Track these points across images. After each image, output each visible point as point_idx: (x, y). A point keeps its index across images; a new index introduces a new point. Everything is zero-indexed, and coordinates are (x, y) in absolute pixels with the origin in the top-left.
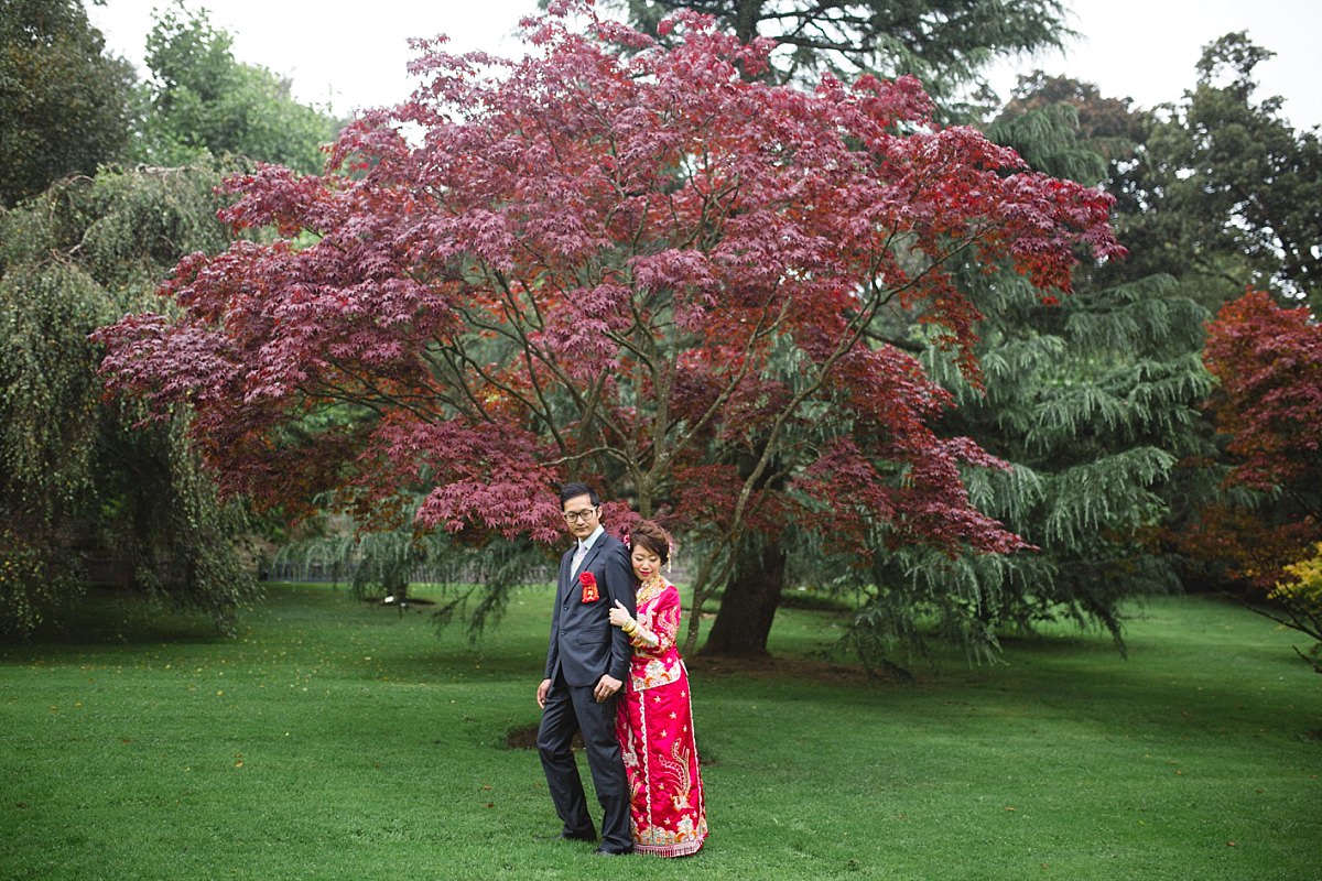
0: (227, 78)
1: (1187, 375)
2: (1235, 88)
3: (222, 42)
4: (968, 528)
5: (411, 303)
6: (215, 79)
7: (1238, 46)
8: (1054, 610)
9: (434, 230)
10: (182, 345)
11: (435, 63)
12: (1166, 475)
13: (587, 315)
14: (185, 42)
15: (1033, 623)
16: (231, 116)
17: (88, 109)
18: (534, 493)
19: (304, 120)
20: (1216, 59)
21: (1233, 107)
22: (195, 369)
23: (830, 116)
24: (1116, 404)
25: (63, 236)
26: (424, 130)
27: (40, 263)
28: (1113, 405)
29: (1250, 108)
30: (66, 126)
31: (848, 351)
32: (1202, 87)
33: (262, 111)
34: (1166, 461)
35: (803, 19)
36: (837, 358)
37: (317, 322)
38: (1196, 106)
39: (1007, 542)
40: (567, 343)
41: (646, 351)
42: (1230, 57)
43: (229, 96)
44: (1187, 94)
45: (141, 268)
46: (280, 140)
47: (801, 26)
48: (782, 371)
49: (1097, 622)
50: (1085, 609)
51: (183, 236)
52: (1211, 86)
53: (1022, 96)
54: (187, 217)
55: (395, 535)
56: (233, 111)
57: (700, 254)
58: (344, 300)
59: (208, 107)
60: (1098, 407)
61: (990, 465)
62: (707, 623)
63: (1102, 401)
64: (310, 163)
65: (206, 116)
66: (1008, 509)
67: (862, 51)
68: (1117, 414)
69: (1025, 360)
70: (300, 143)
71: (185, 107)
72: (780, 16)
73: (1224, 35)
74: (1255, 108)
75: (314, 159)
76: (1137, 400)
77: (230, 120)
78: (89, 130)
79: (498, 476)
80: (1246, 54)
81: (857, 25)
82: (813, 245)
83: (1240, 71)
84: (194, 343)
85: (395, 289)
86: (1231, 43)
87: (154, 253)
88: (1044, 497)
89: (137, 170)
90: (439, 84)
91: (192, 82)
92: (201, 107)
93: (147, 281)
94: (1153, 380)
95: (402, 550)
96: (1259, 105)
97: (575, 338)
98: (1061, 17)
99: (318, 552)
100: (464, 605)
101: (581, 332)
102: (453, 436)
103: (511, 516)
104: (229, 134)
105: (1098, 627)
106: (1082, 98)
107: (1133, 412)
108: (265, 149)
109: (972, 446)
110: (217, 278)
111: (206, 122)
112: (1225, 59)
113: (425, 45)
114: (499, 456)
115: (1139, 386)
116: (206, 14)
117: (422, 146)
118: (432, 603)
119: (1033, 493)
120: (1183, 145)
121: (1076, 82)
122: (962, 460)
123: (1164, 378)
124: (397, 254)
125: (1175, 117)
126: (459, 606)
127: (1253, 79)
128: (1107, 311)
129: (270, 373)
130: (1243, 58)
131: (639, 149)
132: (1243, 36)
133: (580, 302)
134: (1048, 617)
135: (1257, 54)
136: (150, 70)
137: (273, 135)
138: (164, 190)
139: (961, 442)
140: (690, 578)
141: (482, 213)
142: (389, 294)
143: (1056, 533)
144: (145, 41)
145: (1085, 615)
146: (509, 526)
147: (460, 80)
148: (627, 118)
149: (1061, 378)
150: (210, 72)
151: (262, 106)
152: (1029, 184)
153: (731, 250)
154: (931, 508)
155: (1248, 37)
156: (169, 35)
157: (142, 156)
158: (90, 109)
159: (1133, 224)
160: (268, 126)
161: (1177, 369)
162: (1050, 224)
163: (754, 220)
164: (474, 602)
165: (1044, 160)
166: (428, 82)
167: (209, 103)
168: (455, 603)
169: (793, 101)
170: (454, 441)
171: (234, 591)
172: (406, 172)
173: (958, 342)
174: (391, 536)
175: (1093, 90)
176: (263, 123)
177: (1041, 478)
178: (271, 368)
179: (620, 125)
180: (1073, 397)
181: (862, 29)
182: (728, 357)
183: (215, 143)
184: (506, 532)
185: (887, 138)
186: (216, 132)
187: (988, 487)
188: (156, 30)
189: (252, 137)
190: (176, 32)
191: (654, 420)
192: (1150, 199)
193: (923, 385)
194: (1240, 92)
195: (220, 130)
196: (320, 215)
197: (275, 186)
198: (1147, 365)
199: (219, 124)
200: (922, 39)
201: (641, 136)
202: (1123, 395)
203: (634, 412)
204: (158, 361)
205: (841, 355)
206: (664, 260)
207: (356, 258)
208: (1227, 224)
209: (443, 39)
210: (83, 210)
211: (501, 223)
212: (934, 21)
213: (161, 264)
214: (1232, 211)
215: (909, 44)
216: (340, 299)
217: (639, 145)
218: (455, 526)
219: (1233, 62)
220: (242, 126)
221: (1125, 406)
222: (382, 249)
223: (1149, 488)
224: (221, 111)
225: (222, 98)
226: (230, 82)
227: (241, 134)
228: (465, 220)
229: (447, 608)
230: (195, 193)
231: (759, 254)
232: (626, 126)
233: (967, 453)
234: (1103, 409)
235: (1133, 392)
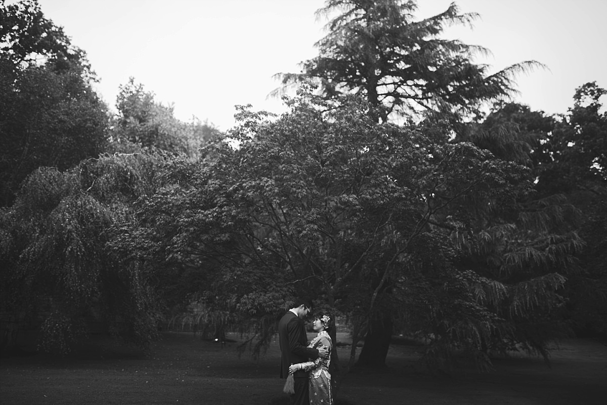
0: (150, 113)
1: (572, 241)
2: (592, 106)
3: (148, 97)
4: (472, 311)
5: (233, 217)
6: (145, 114)
7: (592, 88)
8: (517, 346)
9: (245, 186)
10: (138, 236)
11: (246, 116)
12: (563, 286)
13: (309, 222)
14: (133, 99)
15: (507, 352)
16: (152, 129)
17: (92, 127)
18: (285, 297)
19: (182, 130)
20: (582, 94)
21: (591, 115)
22: (143, 246)
23: (409, 136)
24: (540, 254)
25: (84, 184)
26: (239, 142)
27: (75, 196)
28: (538, 254)
29: (599, 115)
30: (83, 135)
31: (419, 233)
32: (577, 107)
33: (165, 128)
34: (563, 279)
35: (396, 86)
36: (414, 236)
37: (195, 225)
38: (574, 115)
39: (491, 317)
40: (301, 234)
41: (331, 234)
42: (589, 93)
43: (151, 120)
44: (570, 109)
45: (116, 197)
46: (172, 139)
47: (396, 89)
48: (391, 240)
49: (536, 351)
50: (531, 345)
51: (134, 183)
52: (581, 106)
53: (495, 111)
54: (137, 175)
55: (221, 312)
56: (152, 127)
57: (355, 196)
58: (206, 216)
59: (142, 125)
60: (532, 255)
61: (482, 282)
62: (359, 351)
63: (533, 253)
64: (185, 148)
65: (141, 129)
66: (492, 301)
67: (423, 99)
68: (540, 258)
69: (498, 234)
70: (180, 140)
71: (132, 126)
72: (386, 85)
73: (585, 84)
74: (601, 115)
75: (186, 147)
76: (549, 252)
77: (151, 131)
78: (92, 136)
79: (269, 290)
80: (596, 92)
81: (420, 88)
82: (402, 190)
83: (594, 99)
84: (142, 234)
85: (227, 211)
86: (589, 87)
87: (122, 190)
88: (508, 296)
89: (115, 155)
90: (247, 125)
91: (135, 115)
92: (139, 125)
93: (119, 202)
94: (556, 243)
95: (224, 319)
96: (603, 114)
97: (304, 232)
98: (509, 84)
99: (186, 319)
100: (251, 343)
101: (307, 230)
102: (251, 272)
103: (276, 307)
104: (150, 137)
105: (537, 354)
106: (523, 112)
107: (547, 257)
108: (166, 143)
109: (474, 274)
110: (152, 206)
111: (141, 131)
112: (586, 94)
113: (242, 108)
114: (270, 281)
115: (550, 246)
116: (142, 87)
117: (238, 148)
118: (236, 342)
119: (503, 294)
120: (569, 132)
121: (519, 105)
122: (469, 281)
123: (561, 242)
124: (229, 196)
125: (564, 120)
126: (248, 343)
127: (600, 103)
128: (535, 211)
129: (176, 248)
130: (595, 93)
131: (332, 153)
132: (594, 84)
133: (305, 217)
134: (515, 349)
135: (601, 92)
136: (118, 110)
137: (169, 137)
138: (126, 164)
139: (469, 272)
140: (350, 331)
141: (265, 179)
142: (225, 213)
143: (515, 311)
144: (116, 98)
145: (531, 348)
146: (275, 311)
147: (255, 122)
148: (325, 139)
149: (516, 239)
150: (143, 111)
151: (164, 124)
152: (494, 164)
153: (367, 193)
154: (456, 302)
155: (596, 84)
156: (126, 96)
157: (113, 147)
158: (93, 127)
159: (548, 167)
160: (167, 133)
161: (567, 238)
162: (504, 181)
163: (378, 181)
164: (255, 342)
165: (504, 146)
166: (243, 123)
167: (142, 124)
168: (247, 342)
169: (393, 129)
170: (252, 274)
171: (149, 337)
172: (232, 161)
173: (466, 230)
174: (219, 313)
175: (527, 108)
176: (165, 132)
177: (506, 287)
178: (176, 246)
179: (323, 142)
180: (520, 250)
181: (422, 89)
182: (367, 235)
183: (144, 140)
184: (274, 313)
185: (433, 145)
186: (145, 136)
187: (483, 292)
188: (121, 93)
189: (160, 138)
190: (129, 95)
191: (335, 263)
192: (555, 156)
193: (452, 247)
194: (594, 108)
195: (147, 135)
196: (196, 179)
197: (178, 167)
198: (553, 236)
199: (147, 133)
200: (448, 93)
201: (332, 147)
202: (543, 249)
203: (326, 259)
204: (128, 243)
205: (415, 235)
206: (341, 199)
207: (212, 198)
208: (592, 167)
209: (249, 106)
210: (92, 172)
211: (273, 183)
212: (453, 84)
213: (125, 195)
214: (593, 161)
215: (443, 96)
216: (204, 215)
217: (331, 151)
218: (252, 312)
219: (590, 95)
220: (156, 133)
221: (544, 255)
222: (223, 194)
223: (556, 292)
224: (147, 127)
225: (148, 122)
226: (151, 115)
227: (155, 136)
228: (258, 182)
229: (243, 344)
230: (139, 164)
231: (379, 195)
232: (326, 142)
233: (472, 277)
234: (534, 257)
235: (548, 249)
